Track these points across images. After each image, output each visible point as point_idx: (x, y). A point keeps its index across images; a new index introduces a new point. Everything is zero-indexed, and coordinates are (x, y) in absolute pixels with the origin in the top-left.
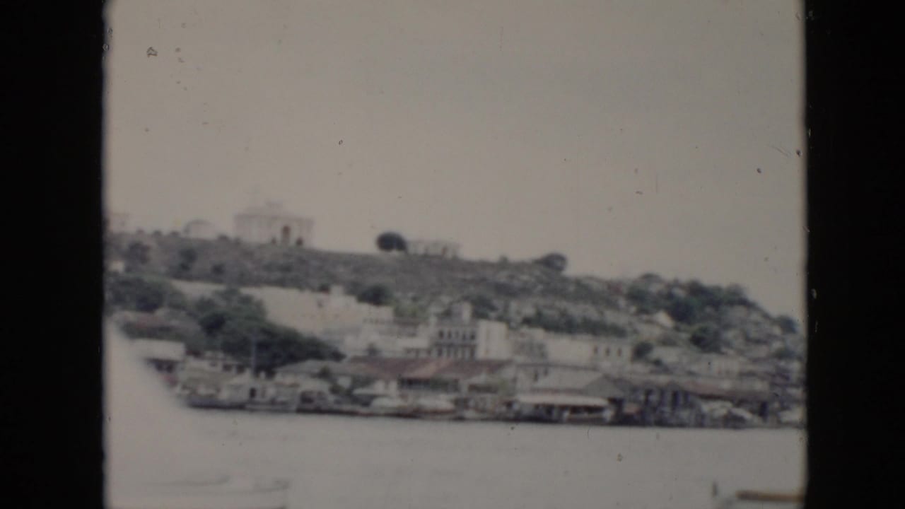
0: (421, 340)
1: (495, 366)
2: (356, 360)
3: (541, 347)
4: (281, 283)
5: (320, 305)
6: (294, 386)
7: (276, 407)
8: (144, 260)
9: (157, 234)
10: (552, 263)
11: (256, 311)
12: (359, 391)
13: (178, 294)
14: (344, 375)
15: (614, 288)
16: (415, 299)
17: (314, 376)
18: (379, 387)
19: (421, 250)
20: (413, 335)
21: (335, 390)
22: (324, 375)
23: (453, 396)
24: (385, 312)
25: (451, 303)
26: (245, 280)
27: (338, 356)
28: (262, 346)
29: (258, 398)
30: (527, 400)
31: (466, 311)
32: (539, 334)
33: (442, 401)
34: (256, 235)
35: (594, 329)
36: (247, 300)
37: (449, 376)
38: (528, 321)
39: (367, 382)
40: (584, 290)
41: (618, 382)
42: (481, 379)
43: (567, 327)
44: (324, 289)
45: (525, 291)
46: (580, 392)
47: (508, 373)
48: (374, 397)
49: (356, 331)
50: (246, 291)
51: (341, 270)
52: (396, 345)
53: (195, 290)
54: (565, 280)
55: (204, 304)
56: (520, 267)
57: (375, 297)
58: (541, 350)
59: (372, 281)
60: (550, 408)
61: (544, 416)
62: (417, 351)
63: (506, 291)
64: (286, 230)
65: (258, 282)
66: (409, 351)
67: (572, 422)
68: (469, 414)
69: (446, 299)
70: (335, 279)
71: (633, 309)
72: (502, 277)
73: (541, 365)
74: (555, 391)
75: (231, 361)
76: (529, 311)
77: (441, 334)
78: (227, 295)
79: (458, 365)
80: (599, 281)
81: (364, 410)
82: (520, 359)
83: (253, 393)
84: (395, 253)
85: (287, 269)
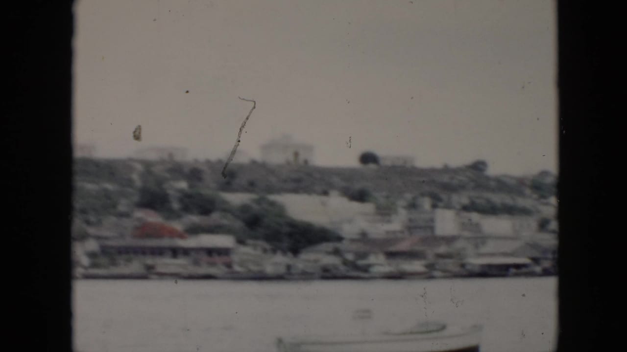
0: (396, 225)
1: (449, 240)
2: (353, 241)
3: (477, 225)
4: (295, 191)
5: (324, 204)
6: (316, 261)
7: (306, 276)
8: (200, 179)
9: (208, 162)
10: (478, 167)
11: (280, 211)
12: (361, 262)
13: (225, 202)
14: (349, 252)
15: (521, 182)
16: (387, 197)
17: (329, 253)
18: (372, 259)
19: (388, 163)
20: (389, 222)
21: (345, 263)
22: (337, 252)
23: (423, 262)
24: (368, 207)
25: (414, 198)
26: (271, 190)
27: (340, 239)
28: (290, 235)
29: (293, 271)
30: (476, 261)
31: (426, 203)
32: (475, 217)
33: (417, 266)
34: (277, 158)
35: (510, 211)
36: (273, 204)
37: (419, 248)
38: (465, 208)
39: (363, 255)
40: (501, 185)
41: (533, 246)
42: (442, 249)
43: (492, 210)
44: (325, 193)
45: (461, 187)
46: (511, 255)
47: (459, 245)
48: (369, 266)
49: (350, 221)
50: (273, 197)
51: (336, 180)
52: (379, 229)
53: (237, 199)
54: (488, 178)
55: (245, 208)
56: (456, 171)
57: (361, 197)
58: (477, 227)
59: (357, 186)
60: (490, 266)
61: (487, 272)
62: (394, 232)
63: (450, 188)
64: (296, 154)
65: (280, 191)
66: (388, 232)
67: (517, 275)
68: (436, 273)
69: (409, 196)
70: (332, 186)
71: (535, 196)
72: (445, 179)
73: (480, 239)
74: (492, 255)
75: (267, 246)
76: (465, 201)
77: (410, 220)
78: (259, 202)
79: (424, 241)
80: (512, 178)
81: (366, 275)
82: (467, 234)
83: (289, 267)
84: (372, 166)
85: (298, 181)
